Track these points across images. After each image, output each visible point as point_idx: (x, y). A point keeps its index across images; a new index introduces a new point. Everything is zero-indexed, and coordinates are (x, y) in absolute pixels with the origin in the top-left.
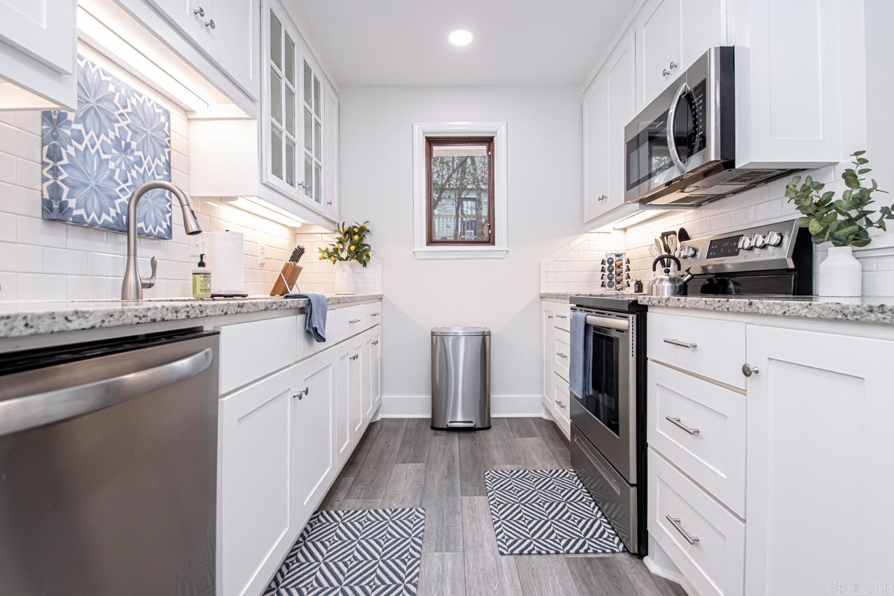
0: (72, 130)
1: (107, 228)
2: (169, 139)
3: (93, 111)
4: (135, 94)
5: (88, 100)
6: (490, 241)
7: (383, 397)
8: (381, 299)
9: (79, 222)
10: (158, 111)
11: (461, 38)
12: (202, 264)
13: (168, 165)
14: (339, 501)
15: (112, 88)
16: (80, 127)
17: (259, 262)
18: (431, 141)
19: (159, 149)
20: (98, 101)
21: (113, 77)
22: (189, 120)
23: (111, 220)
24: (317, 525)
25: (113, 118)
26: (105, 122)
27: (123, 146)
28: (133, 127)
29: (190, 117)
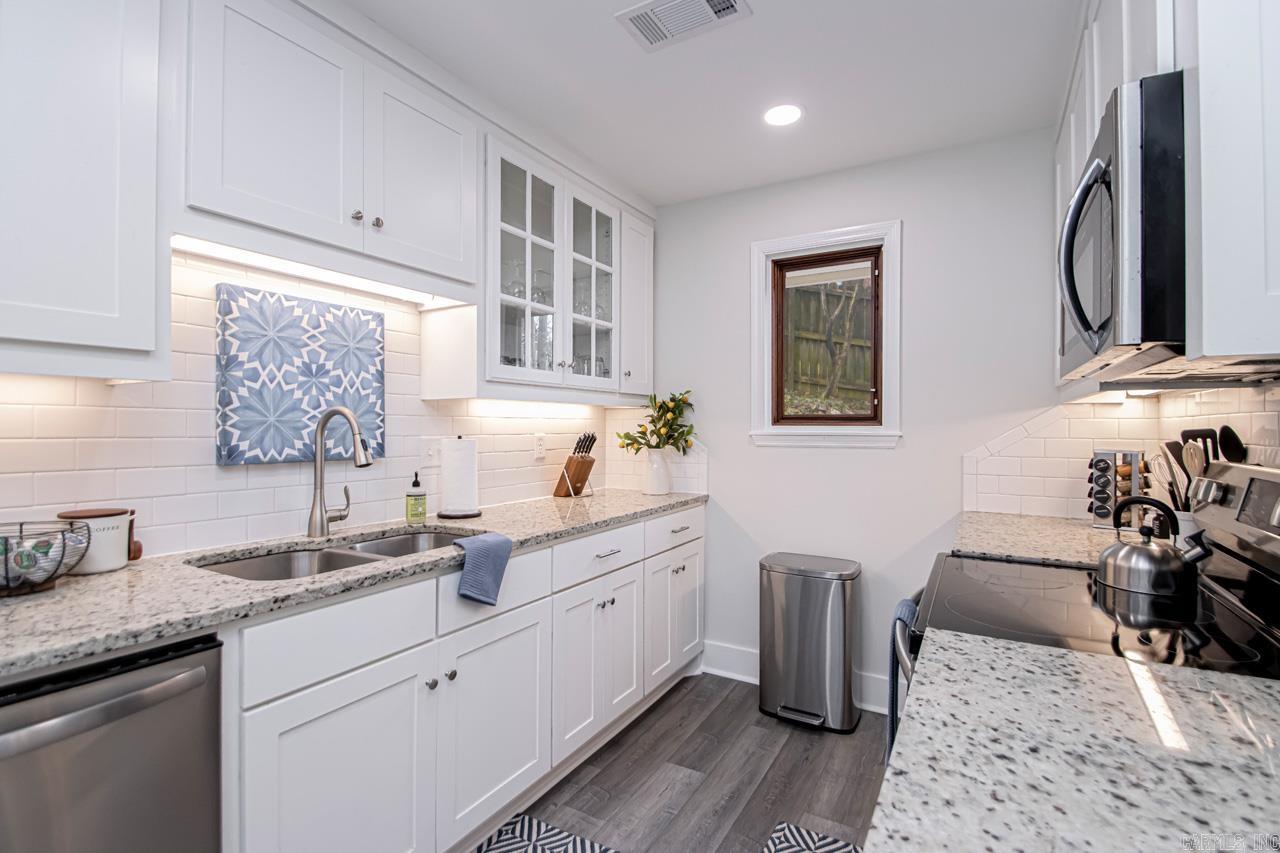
0: (245, 371)
1: (291, 461)
2: (381, 345)
3: (272, 344)
4: (331, 309)
5: (266, 333)
6: (875, 418)
7: (707, 641)
8: (706, 501)
9: (255, 462)
10: (363, 318)
11: (783, 116)
12: (416, 484)
13: (381, 376)
14: (556, 805)
15: (298, 312)
16: (256, 364)
17: (536, 457)
18: (781, 266)
19: (365, 360)
20: (278, 331)
21: (300, 300)
22: (420, 312)
23: (296, 453)
24: (507, 837)
25: (299, 343)
26: (289, 350)
27: (314, 371)
28: (328, 346)
29: (421, 309)
